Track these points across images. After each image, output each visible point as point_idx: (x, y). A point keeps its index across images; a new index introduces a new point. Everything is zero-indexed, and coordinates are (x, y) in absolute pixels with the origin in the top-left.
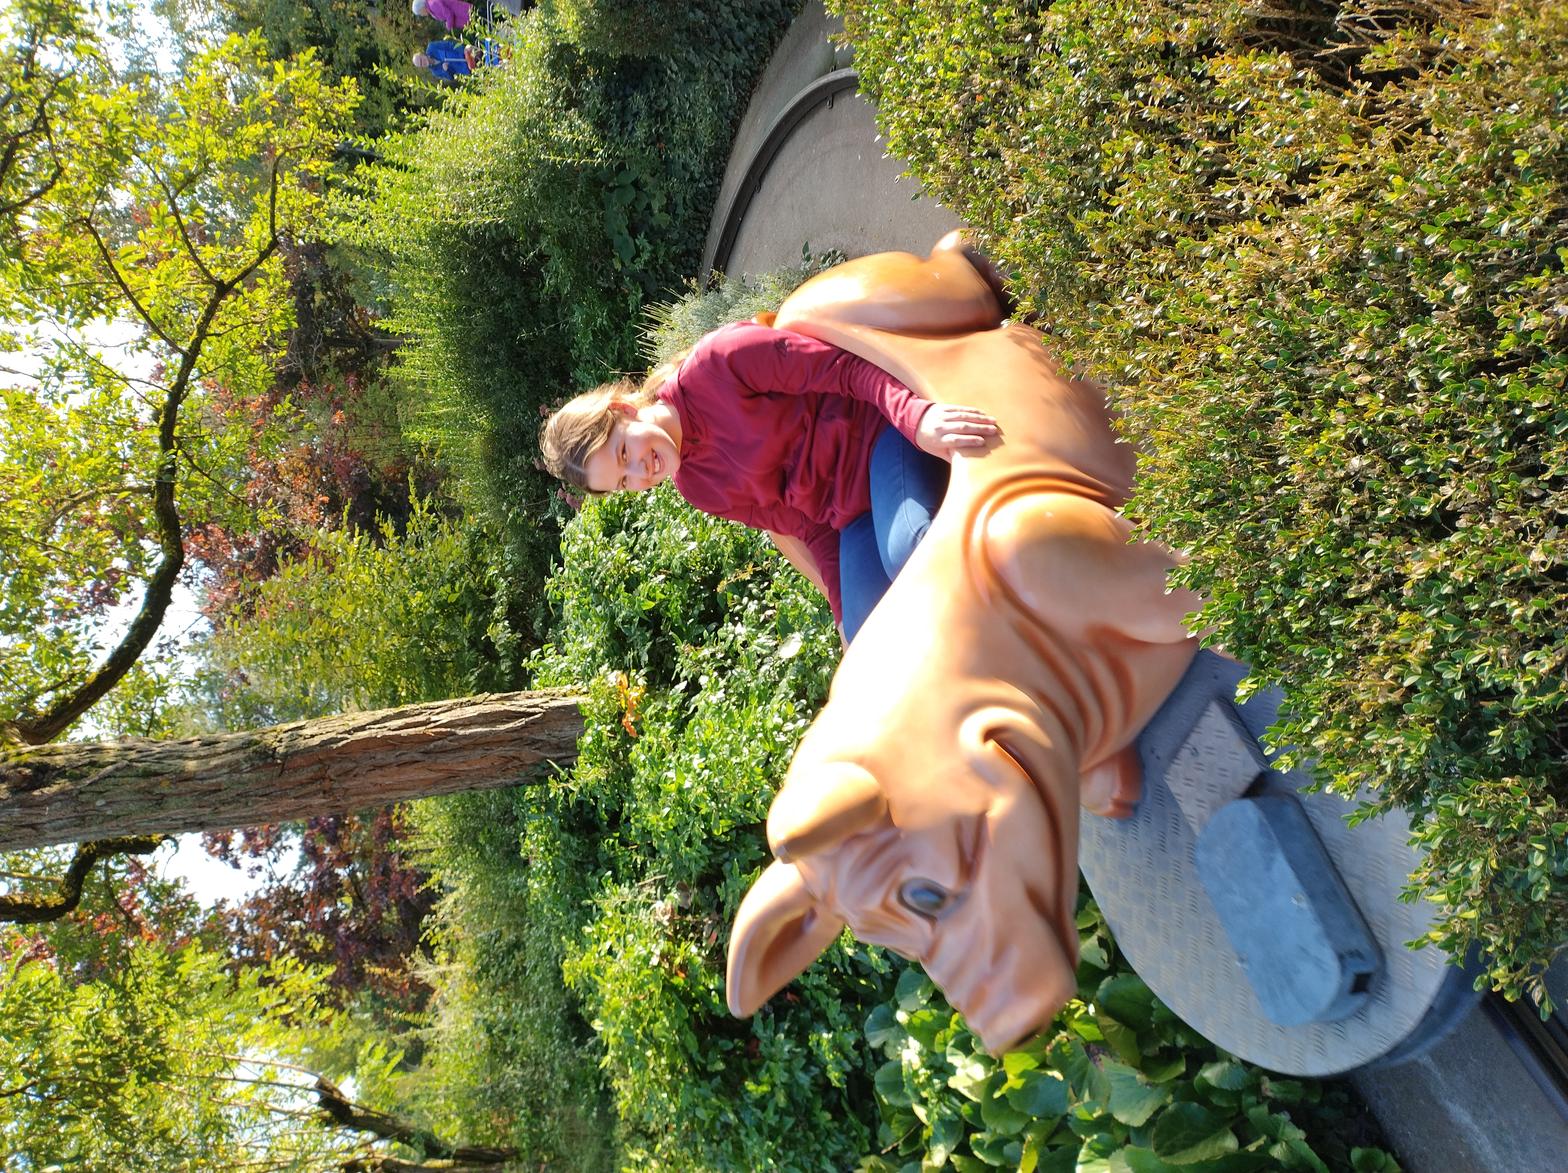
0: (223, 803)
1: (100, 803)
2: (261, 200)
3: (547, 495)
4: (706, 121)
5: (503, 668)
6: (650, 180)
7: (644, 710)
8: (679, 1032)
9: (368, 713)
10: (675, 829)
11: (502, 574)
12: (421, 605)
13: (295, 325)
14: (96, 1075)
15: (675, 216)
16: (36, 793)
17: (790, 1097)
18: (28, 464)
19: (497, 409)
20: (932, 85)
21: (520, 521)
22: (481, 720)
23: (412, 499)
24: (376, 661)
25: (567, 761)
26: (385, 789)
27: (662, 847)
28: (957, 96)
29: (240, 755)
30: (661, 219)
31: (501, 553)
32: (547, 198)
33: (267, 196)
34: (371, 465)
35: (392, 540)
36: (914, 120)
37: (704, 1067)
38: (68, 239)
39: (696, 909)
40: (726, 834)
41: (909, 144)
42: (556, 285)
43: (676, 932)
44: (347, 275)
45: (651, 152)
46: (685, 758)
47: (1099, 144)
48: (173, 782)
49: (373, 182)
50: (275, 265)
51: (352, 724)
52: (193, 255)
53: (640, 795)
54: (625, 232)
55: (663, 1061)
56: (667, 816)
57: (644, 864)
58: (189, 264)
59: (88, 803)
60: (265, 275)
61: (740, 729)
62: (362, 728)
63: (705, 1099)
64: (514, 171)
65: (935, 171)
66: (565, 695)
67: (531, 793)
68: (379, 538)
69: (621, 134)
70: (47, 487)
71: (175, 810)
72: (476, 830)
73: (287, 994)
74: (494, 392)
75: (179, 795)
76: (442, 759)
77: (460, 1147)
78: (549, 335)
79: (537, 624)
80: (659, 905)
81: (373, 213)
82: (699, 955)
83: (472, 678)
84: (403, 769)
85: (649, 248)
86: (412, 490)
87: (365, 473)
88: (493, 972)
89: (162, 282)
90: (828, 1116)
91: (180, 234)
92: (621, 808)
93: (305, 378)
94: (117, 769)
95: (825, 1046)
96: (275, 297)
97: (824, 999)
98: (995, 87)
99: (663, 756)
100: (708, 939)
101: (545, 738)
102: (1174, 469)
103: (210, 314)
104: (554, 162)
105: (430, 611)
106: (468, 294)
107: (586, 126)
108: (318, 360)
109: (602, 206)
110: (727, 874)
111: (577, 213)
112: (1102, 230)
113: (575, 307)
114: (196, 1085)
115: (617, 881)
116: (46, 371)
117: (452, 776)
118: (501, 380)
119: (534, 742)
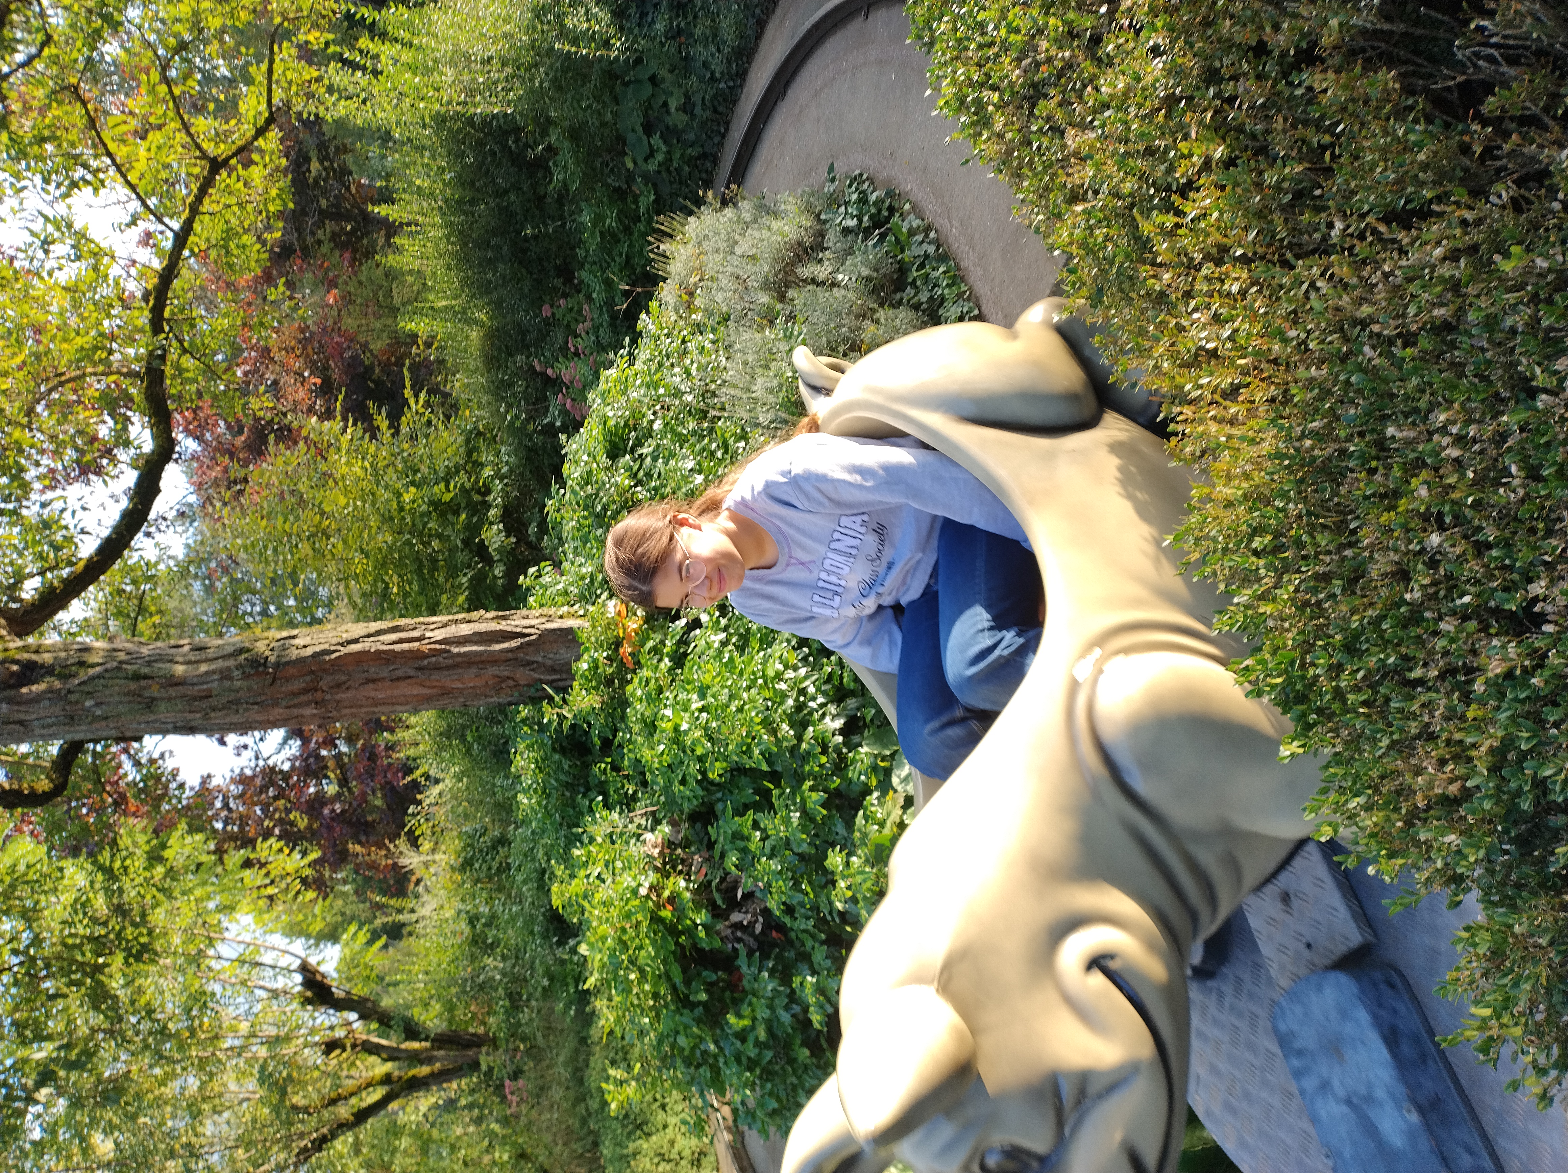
0: (213, 709)
1: (89, 703)
2: (258, 72)
3: (546, 399)
4: (731, 18)
5: (496, 572)
6: (668, 76)
7: (643, 645)
8: (665, 962)
9: (362, 625)
10: (669, 766)
11: (498, 475)
12: (414, 501)
13: (291, 205)
14: (83, 955)
15: (693, 116)
16: (24, 690)
17: (770, 1031)
18: (13, 340)
19: (498, 305)
20: (992, 44)
21: (518, 423)
22: (475, 638)
23: (408, 393)
24: (367, 557)
25: (561, 684)
26: (377, 703)
27: (654, 782)
28: (1019, 60)
29: (231, 663)
30: (677, 119)
31: (498, 454)
32: (559, 89)
33: (264, 67)
34: (365, 347)
35: (386, 434)
36: (969, 78)
37: (687, 997)
38: (54, 105)
39: (686, 844)
40: (720, 776)
41: (962, 103)
42: (564, 180)
43: (665, 864)
44: (344, 145)
45: (670, 47)
46: (682, 696)
47: (1175, 140)
48: (162, 686)
49: (376, 57)
50: (272, 141)
51: (345, 636)
52: (186, 127)
53: (636, 729)
54: (640, 129)
55: (647, 987)
56: (662, 753)
57: (635, 792)
58: (181, 137)
59: (77, 702)
60: (261, 151)
61: (741, 674)
62: (356, 641)
63: (687, 1027)
64: (528, 58)
65: (989, 139)
66: (561, 617)
67: (525, 711)
68: (373, 432)
69: (639, 25)
70: (32, 364)
71: (164, 712)
72: (464, 727)
73: (272, 876)
74: (496, 288)
75: (169, 699)
76: (436, 676)
77: (439, 1031)
78: (554, 231)
79: (533, 529)
80: (648, 836)
81: (375, 92)
82: (687, 889)
83: (464, 580)
84: (396, 684)
85: (664, 148)
86: (408, 384)
87: (358, 356)
88: (477, 866)
89: (153, 155)
90: (807, 1052)
91: (171, 104)
92: (615, 736)
93: (299, 253)
94: (106, 671)
95: (808, 989)
96: (271, 175)
97: (809, 943)
98: (1063, 58)
99: (661, 692)
100: (696, 873)
101: (540, 659)
102: (1229, 504)
103: (203, 192)
104: (569, 52)
105: (424, 507)
106: (473, 183)
107: (604, 15)
108: (313, 233)
109: (616, 101)
110: (719, 813)
111: (590, 106)
112: (1171, 234)
113: (583, 205)
114: (180, 961)
115: (607, 806)
116: (31, 245)
117: (446, 693)
118: (503, 277)
119: (529, 663)
